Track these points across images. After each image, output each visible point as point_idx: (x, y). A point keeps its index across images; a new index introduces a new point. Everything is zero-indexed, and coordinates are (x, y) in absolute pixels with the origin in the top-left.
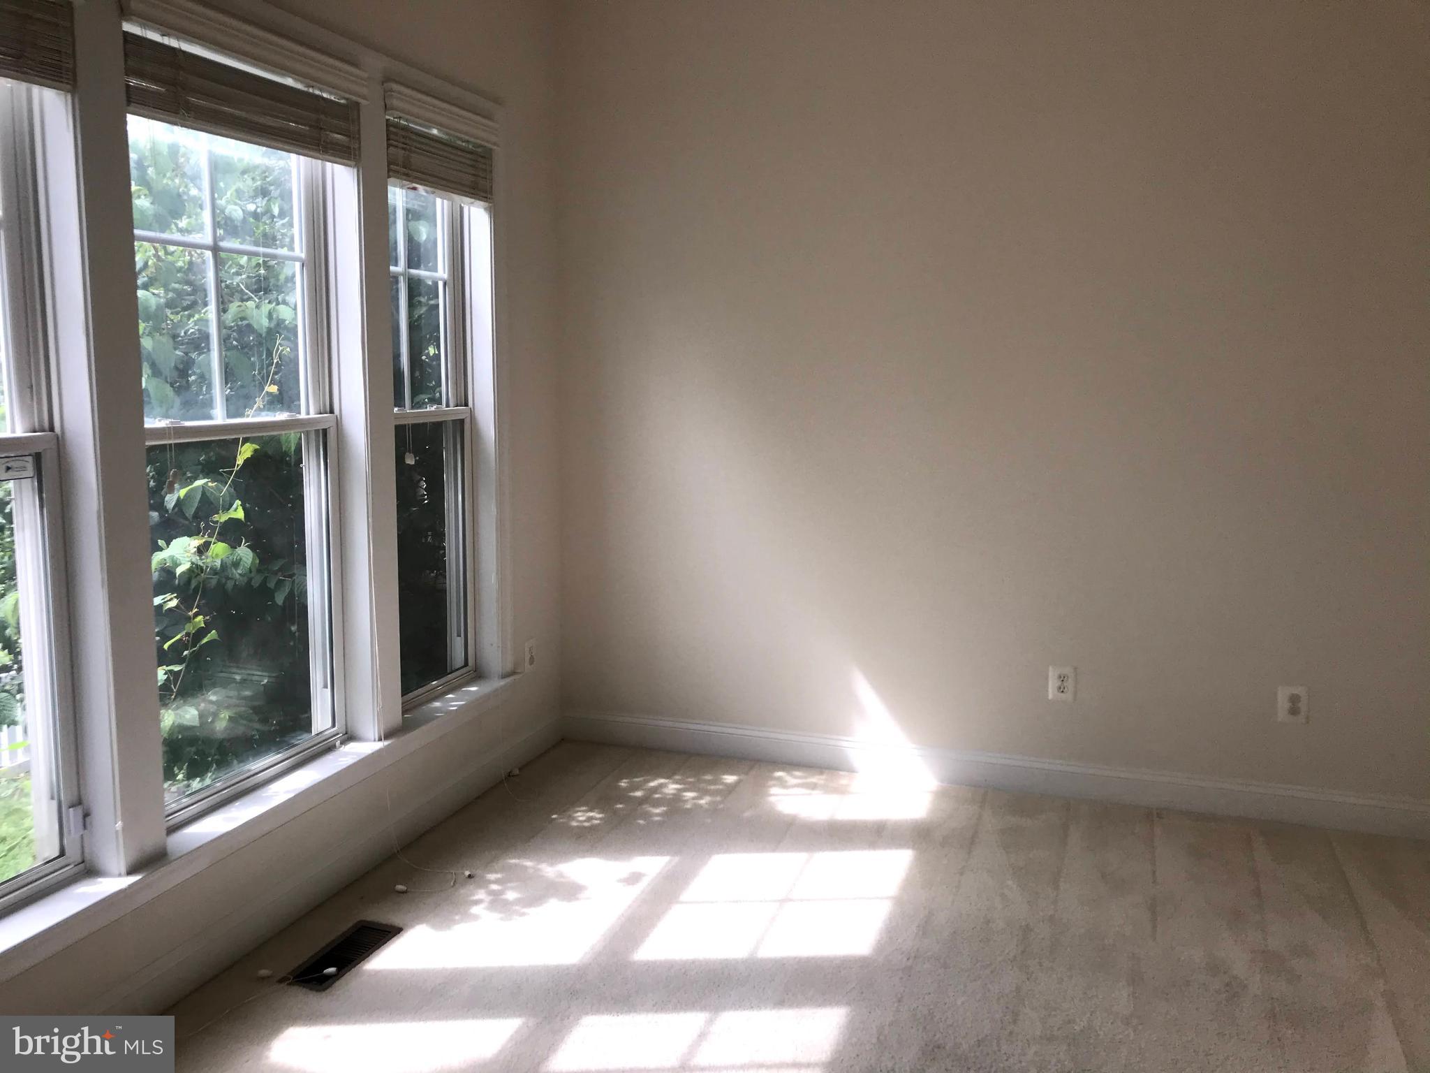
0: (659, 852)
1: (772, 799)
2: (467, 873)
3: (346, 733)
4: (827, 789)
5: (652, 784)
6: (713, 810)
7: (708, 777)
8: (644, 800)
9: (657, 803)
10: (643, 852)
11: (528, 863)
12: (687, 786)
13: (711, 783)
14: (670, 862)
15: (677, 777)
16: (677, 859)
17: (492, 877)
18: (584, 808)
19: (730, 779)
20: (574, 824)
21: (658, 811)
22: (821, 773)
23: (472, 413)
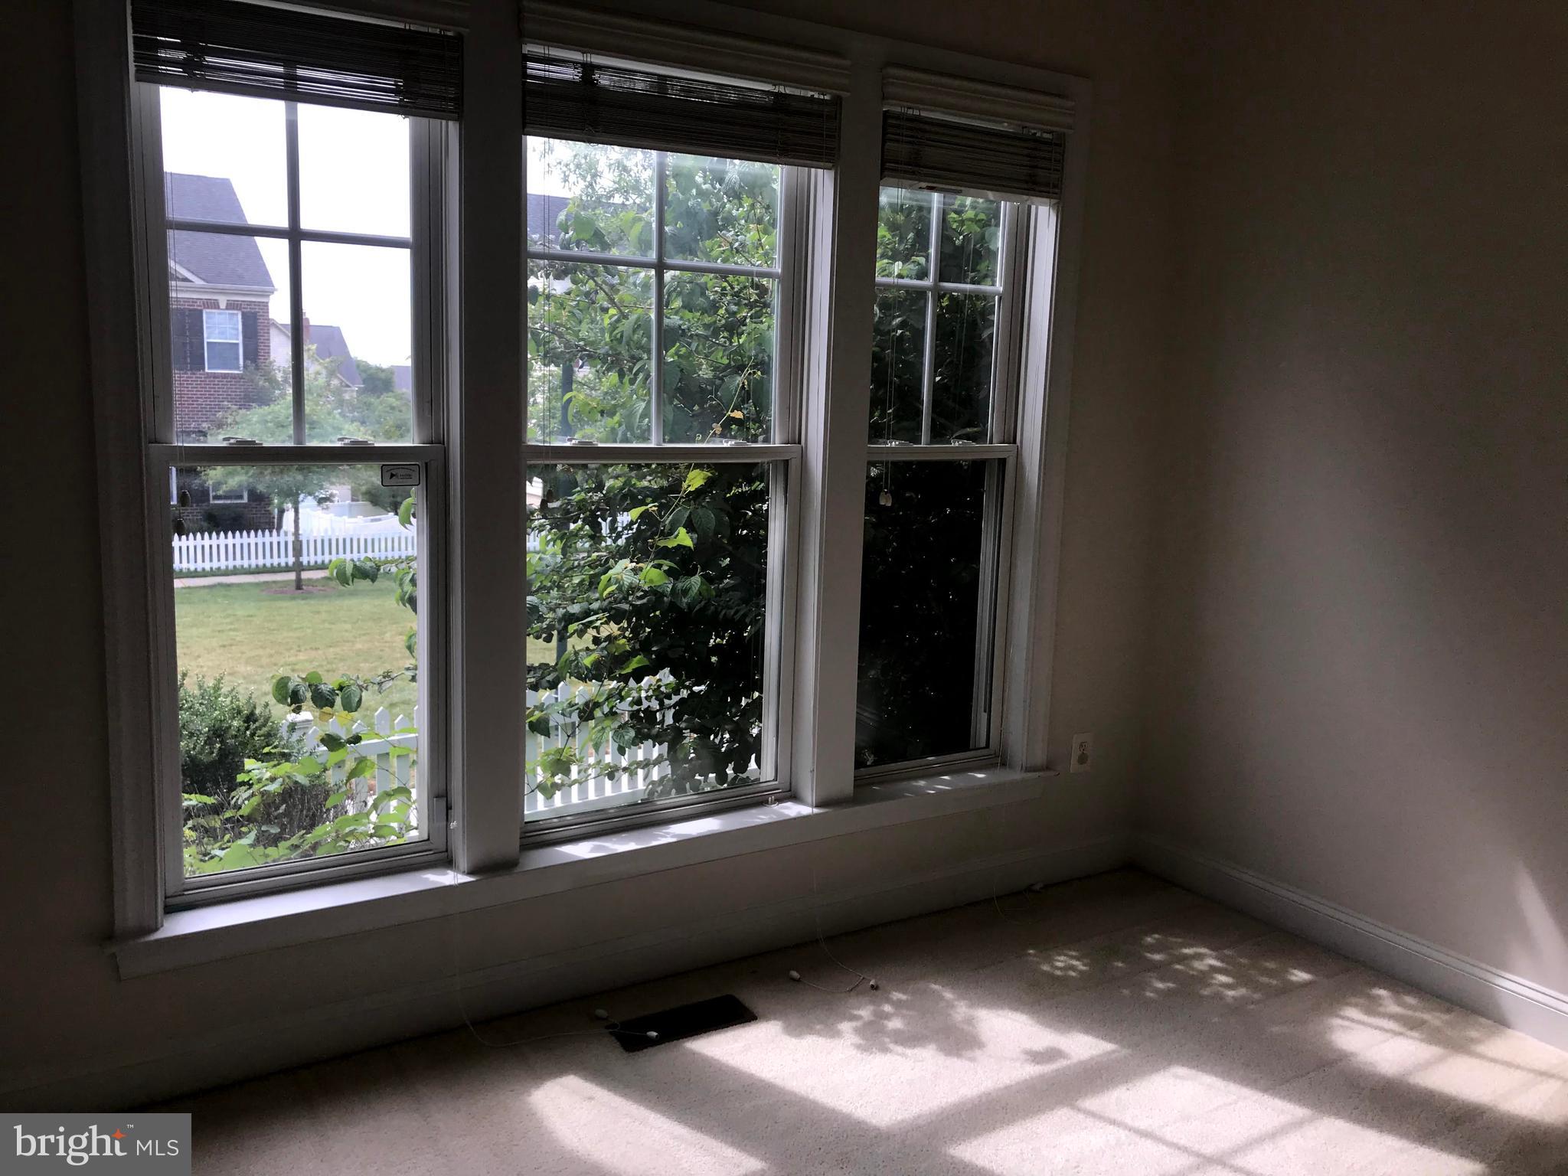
0: (1105, 1037)
1: (1336, 1022)
2: (872, 983)
3: (790, 791)
4: (1434, 1037)
5: (1186, 951)
6: (1237, 1009)
7: (1271, 965)
8: (1155, 967)
9: (1175, 976)
10: (1087, 1031)
11: (948, 995)
12: (1230, 968)
13: (1270, 973)
14: (1113, 1052)
15: (1227, 952)
16: (1125, 1052)
17: (897, 996)
18: (1074, 953)
19: (1300, 976)
20: (1046, 968)
21: (1160, 985)
22: (1449, 1011)
23: (1019, 454)
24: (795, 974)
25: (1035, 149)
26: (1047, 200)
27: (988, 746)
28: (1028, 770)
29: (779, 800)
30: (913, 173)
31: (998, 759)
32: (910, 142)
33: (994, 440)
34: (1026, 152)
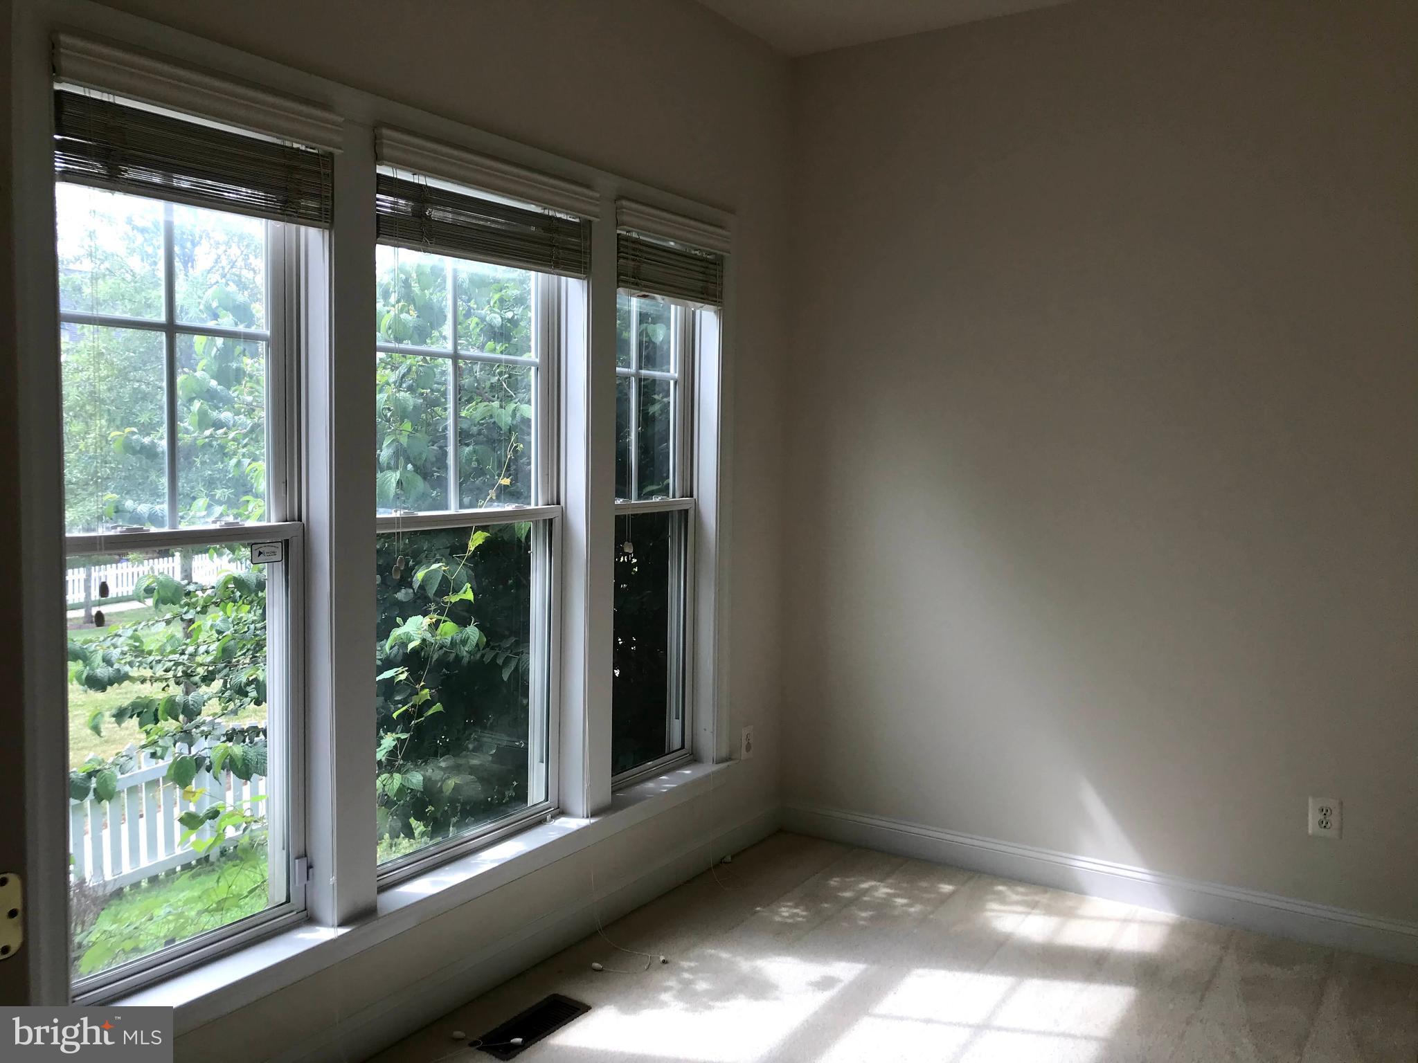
0: (855, 959)
1: (988, 914)
2: (662, 958)
3: (558, 808)
4: (1049, 911)
5: (865, 885)
6: (923, 920)
7: (924, 884)
8: (851, 902)
9: (867, 906)
10: (840, 958)
11: (725, 955)
12: (897, 892)
13: (926, 890)
14: (866, 970)
15: (890, 881)
16: (875, 968)
17: (685, 964)
18: (789, 904)
19: (947, 888)
20: (777, 919)
21: (864, 914)
22: (1046, 892)
23: (696, 504)
24: (596, 965)
25: (707, 268)
26: (712, 307)
27: (683, 747)
28: (718, 762)
29: (554, 817)
30: (637, 284)
31: (693, 758)
32: (633, 260)
33: (677, 494)
34: (702, 269)
